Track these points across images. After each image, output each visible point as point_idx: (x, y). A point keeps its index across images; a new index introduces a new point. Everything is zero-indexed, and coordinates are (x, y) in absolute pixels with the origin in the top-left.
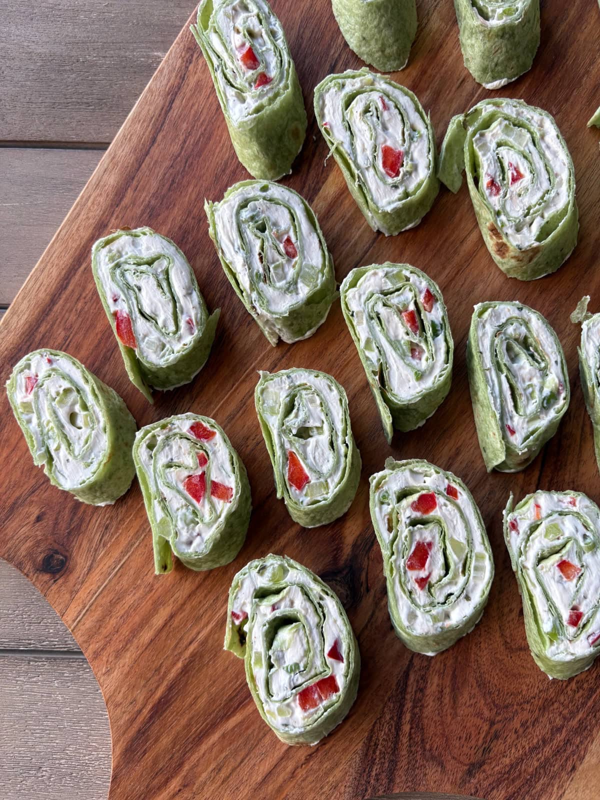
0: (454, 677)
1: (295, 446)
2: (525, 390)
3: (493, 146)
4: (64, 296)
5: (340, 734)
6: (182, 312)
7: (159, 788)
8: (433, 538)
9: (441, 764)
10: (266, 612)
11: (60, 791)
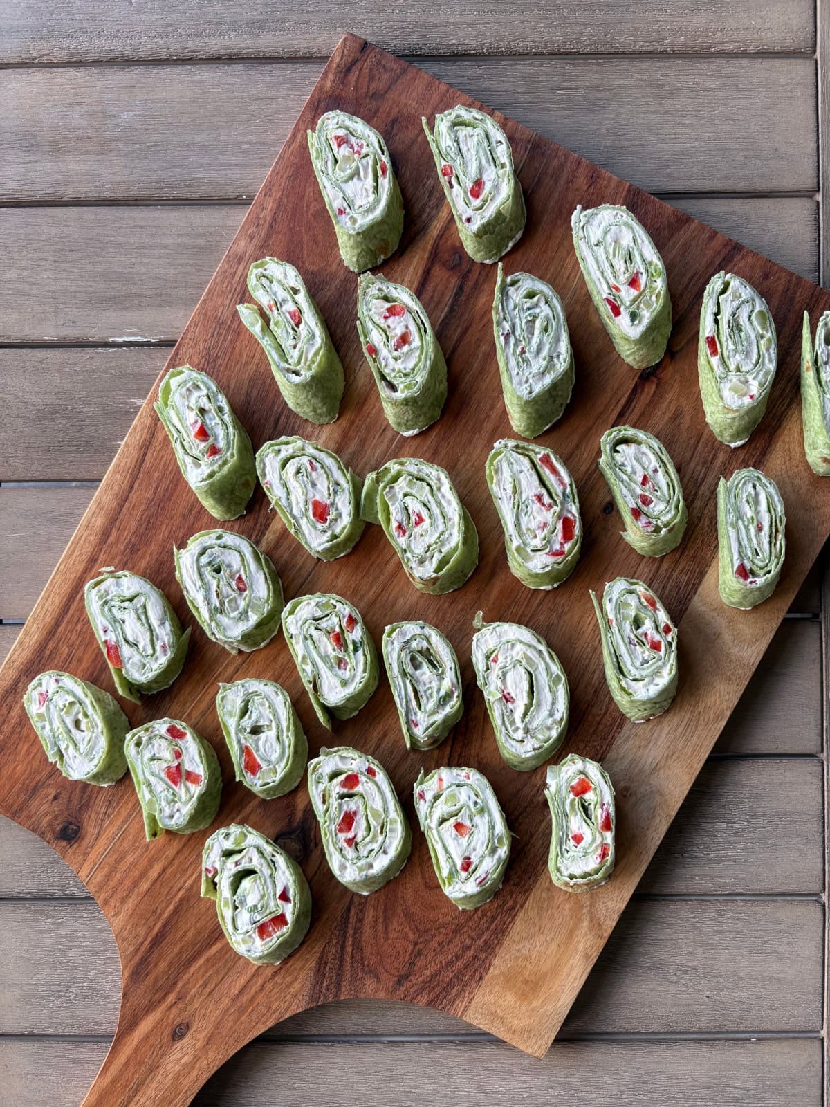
0: (385, 910)
1: (249, 741)
2: (425, 692)
3: (401, 496)
4: (66, 620)
5: (297, 956)
6: (158, 639)
7: (159, 1002)
8: (358, 807)
9: (377, 977)
10: (231, 867)
11: (84, 1007)
